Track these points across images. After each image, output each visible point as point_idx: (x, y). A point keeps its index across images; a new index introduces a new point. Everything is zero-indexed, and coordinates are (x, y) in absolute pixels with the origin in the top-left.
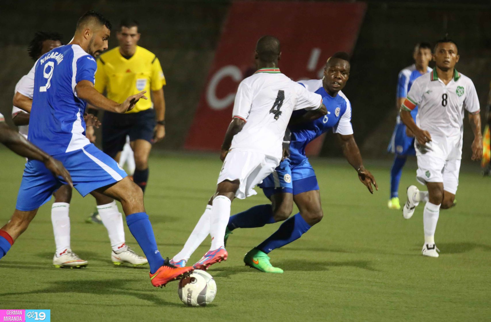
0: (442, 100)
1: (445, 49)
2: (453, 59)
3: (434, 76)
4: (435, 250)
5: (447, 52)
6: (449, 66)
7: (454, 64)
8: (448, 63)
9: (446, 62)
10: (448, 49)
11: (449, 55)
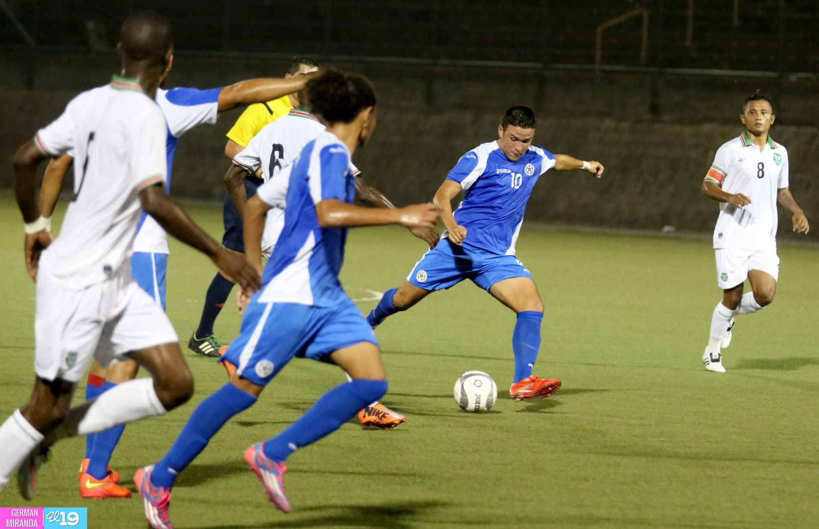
0: (758, 170)
1: (756, 108)
2: (767, 120)
3: (746, 141)
4: (720, 363)
5: (759, 113)
6: (761, 129)
7: (768, 127)
8: (760, 126)
9: (757, 124)
10: (760, 109)
11: (760, 116)
